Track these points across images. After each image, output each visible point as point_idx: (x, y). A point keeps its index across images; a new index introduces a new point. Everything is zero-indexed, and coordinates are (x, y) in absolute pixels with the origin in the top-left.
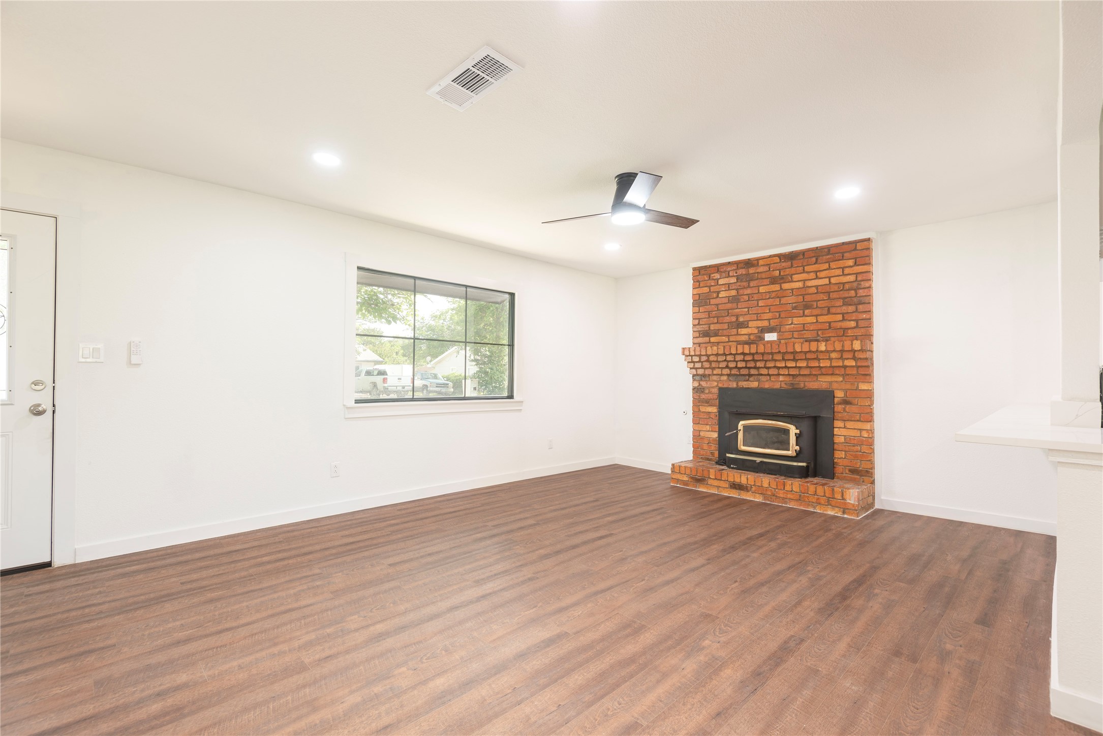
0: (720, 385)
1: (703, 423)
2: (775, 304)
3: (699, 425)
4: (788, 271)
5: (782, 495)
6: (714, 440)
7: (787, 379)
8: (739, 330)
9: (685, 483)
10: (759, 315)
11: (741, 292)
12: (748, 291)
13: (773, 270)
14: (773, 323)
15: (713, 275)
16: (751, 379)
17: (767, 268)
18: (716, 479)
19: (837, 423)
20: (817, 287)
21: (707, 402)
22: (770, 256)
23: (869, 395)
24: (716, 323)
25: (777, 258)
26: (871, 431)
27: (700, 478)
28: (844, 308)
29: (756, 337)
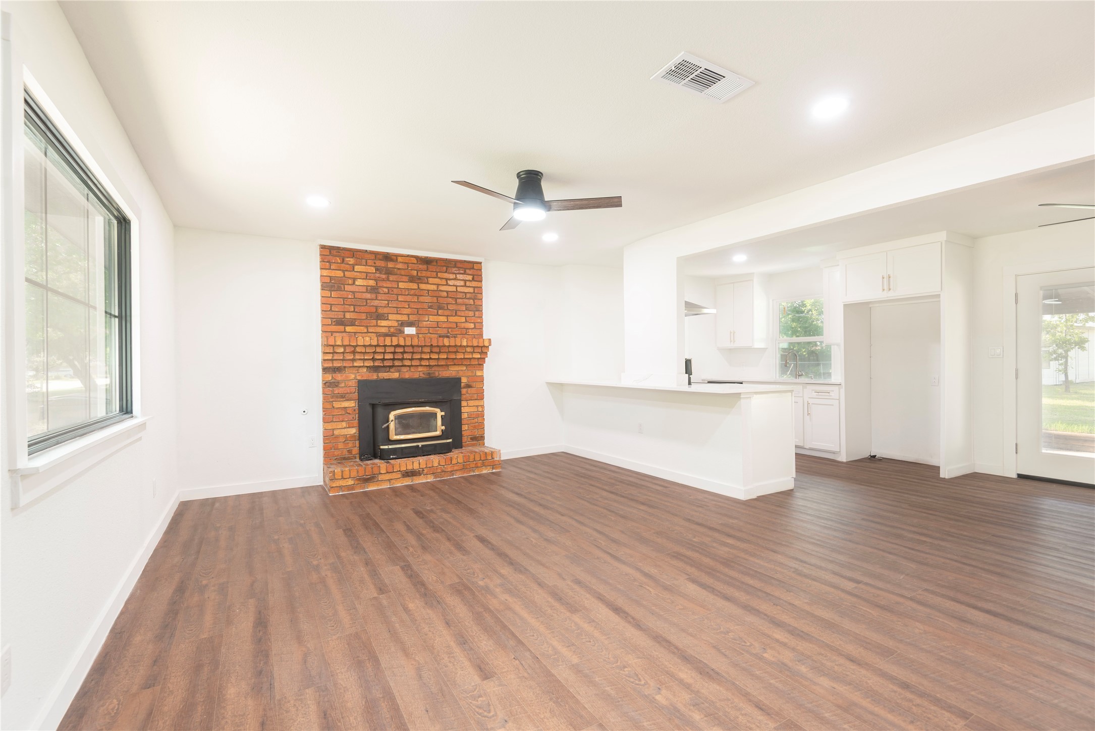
0: (359, 378)
1: (338, 420)
2: (413, 301)
3: (333, 423)
4: (424, 274)
5: (449, 470)
6: (353, 436)
7: (425, 369)
8: (379, 321)
9: (350, 488)
10: (398, 310)
11: (381, 284)
12: (389, 284)
13: (411, 270)
14: (412, 318)
15: (347, 259)
16: (392, 370)
17: (405, 266)
18: (387, 472)
19: (464, 403)
20: (447, 292)
21: (343, 397)
22: (408, 256)
23: (481, 379)
24: (352, 312)
25: (415, 259)
26: (483, 406)
27: (369, 477)
28: (467, 312)
29: (396, 329)
